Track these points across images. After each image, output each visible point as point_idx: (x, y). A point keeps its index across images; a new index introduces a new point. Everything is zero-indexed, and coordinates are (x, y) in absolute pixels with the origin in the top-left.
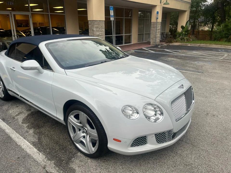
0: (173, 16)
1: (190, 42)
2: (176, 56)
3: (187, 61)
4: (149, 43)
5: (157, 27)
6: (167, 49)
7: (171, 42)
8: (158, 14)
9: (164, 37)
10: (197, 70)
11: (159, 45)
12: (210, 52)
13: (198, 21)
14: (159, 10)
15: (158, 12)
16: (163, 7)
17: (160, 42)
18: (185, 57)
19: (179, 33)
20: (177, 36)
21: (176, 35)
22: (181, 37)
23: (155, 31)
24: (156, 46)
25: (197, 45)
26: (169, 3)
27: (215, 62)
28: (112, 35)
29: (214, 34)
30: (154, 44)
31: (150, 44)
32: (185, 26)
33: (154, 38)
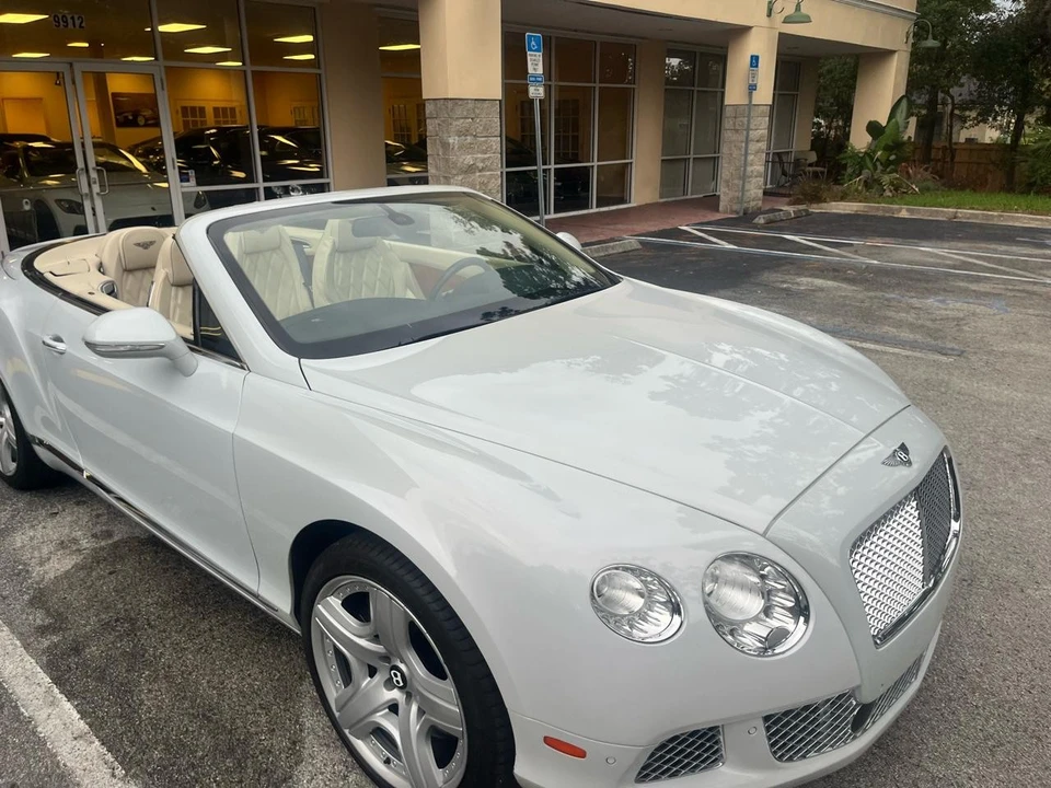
0: (830, 71)
1: (907, 198)
2: (835, 270)
3: (887, 295)
4: (712, 202)
5: (752, 126)
6: (797, 232)
7: (816, 198)
8: (757, 66)
9: (784, 173)
10: (936, 339)
11: (758, 212)
12: (1004, 248)
13: (950, 101)
14: (760, 47)
15: (755, 60)
16: (780, 33)
17: (764, 201)
18: (879, 271)
19: (855, 155)
20: (850, 170)
21: (845, 167)
22: (866, 173)
23: (743, 150)
24: (746, 218)
25: (944, 213)
26: (809, 17)
27: (1024, 298)
28: (536, 165)
29: (1026, 161)
30: (735, 207)
31: (716, 209)
32: (884, 125)
33: (736, 181)
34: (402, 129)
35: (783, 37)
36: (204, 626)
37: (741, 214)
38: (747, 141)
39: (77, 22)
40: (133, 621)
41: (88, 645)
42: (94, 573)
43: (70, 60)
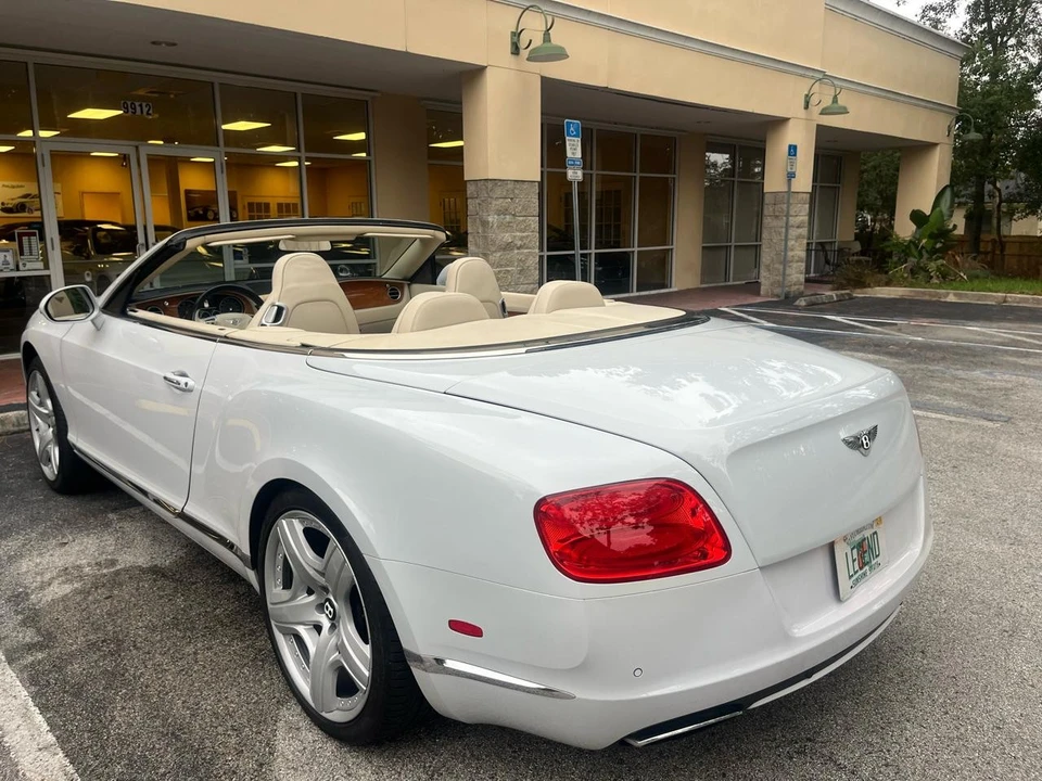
0: (875, 168)
1: (955, 284)
2: (876, 345)
3: (931, 368)
4: (753, 287)
5: (792, 213)
6: (839, 313)
7: (861, 284)
8: (795, 155)
9: (828, 262)
10: (982, 406)
11: (801, 295)
13: (997, 194)
14: (799, 136)
15: (793, 150)
16: (818, 125)
17: (806, 287)
18: (923, 347)
19: (898, 245)
20: (895, 259)
21: (890, 255)
22: (912, 261)
23: (783, 235)
24: (788, 300)
25: (993, 297)
26: (845, 108)
28: (573, 249)
30: (778, 291)
31: (758, 293)
32: (928, 214)
33: (777, 266)
34: (452, 222)
35: (821, 129)
36: (190, 649)
37: (782, 298)
38: (787, 227)
39: (145, 110)
40: (119, 643)
41: (71, 663)
42: (90, 598)
43: (137, 143)
